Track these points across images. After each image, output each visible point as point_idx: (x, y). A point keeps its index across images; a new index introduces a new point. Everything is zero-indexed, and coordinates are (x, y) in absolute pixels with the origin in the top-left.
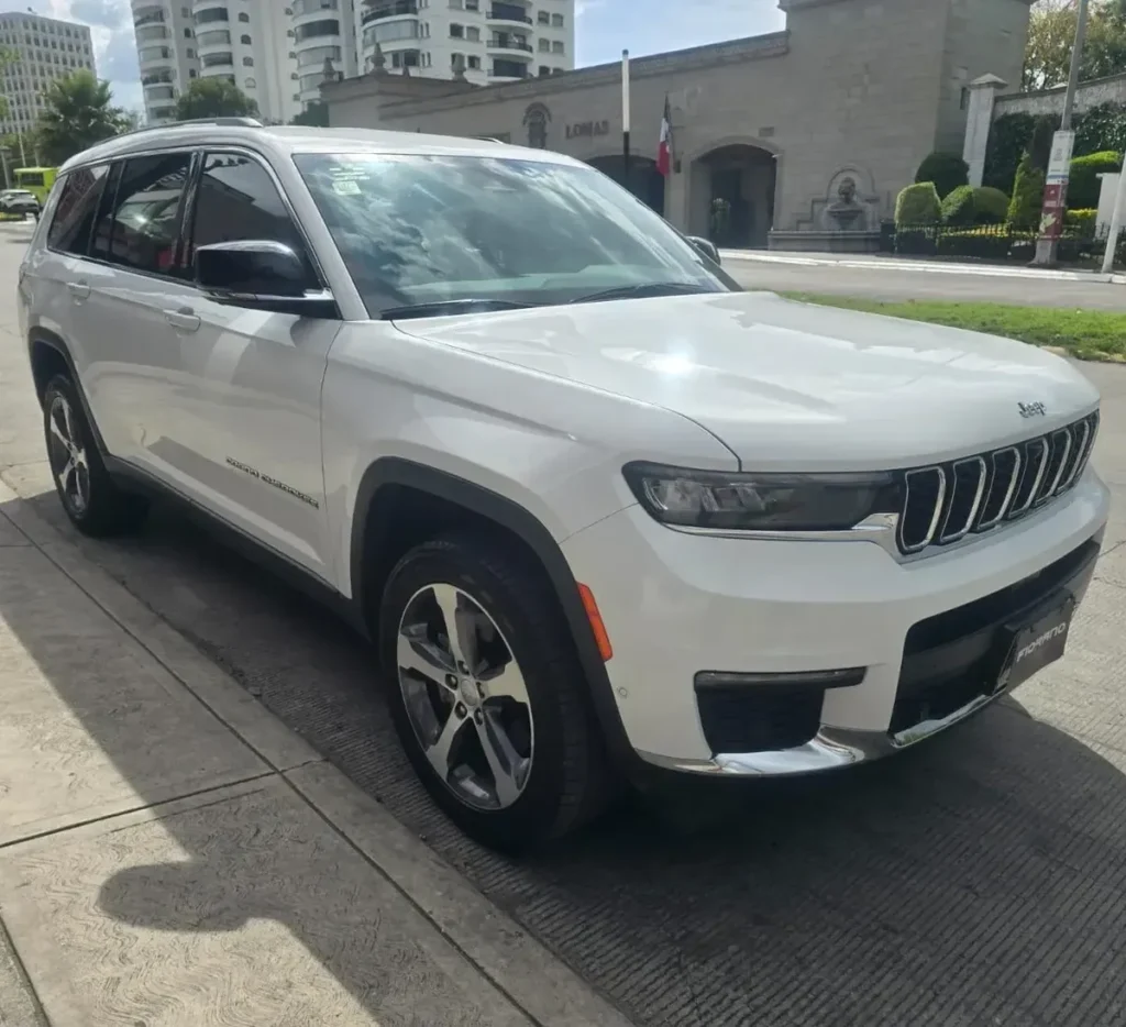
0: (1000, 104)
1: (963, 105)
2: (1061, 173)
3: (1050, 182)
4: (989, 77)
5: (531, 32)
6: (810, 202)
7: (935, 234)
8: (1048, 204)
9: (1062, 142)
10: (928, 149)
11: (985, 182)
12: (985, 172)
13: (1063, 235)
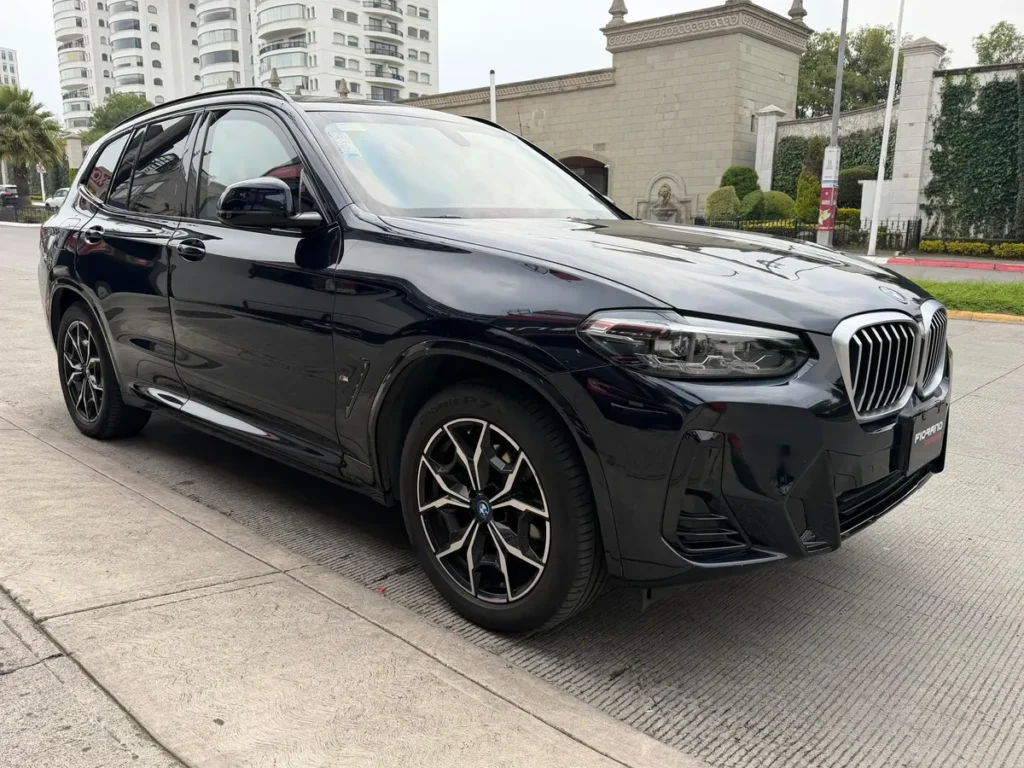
0: (781, 130)
1: (752, 130)
2: (833, 179)
3: (824, 185)
4: (772, 108)
5: (402, 65)
6: (636, 203)
8: (825, 202)
9: (832, 157)
10: (727, 164)
11: (773, 187)
12: (773, 180)
13: (837, 227)
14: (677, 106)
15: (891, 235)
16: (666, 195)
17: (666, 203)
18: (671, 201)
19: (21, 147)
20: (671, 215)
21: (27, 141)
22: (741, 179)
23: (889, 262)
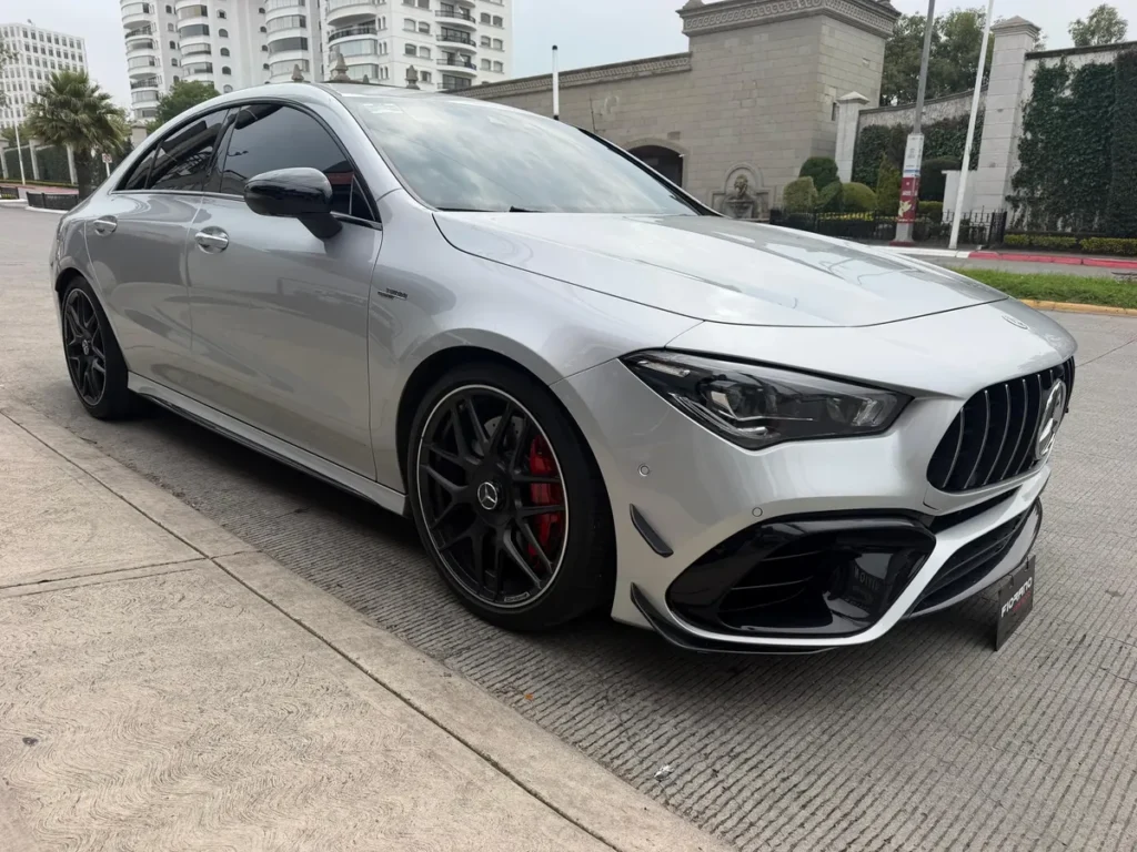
0: (863, 119)
1: (833, 118)
2: (915, 168)
3: (905, 175)
4: (855, 95)
5: (474, 53)
6: (710, 195)
7: (815, 219)
8: (905, 193)
9: (915, 144)
10: (807, 155)
11: (853, 179)
12: (854, 171)
13: (917, 220)
14: (755, 93)
15: (974, 228)
16: (742, 186)
17: (742, 195)
18: (748, 193)
19: (81, 132)
20: (746, 208)
21: (87, 126)
22: (820, 169)
23: (970, 256)
